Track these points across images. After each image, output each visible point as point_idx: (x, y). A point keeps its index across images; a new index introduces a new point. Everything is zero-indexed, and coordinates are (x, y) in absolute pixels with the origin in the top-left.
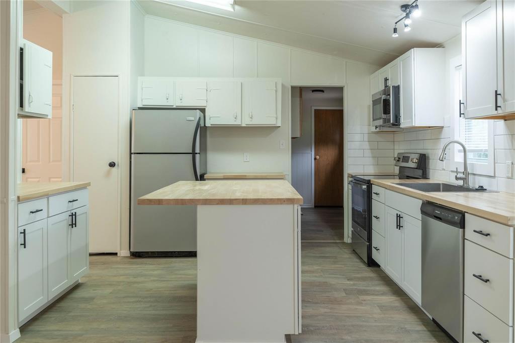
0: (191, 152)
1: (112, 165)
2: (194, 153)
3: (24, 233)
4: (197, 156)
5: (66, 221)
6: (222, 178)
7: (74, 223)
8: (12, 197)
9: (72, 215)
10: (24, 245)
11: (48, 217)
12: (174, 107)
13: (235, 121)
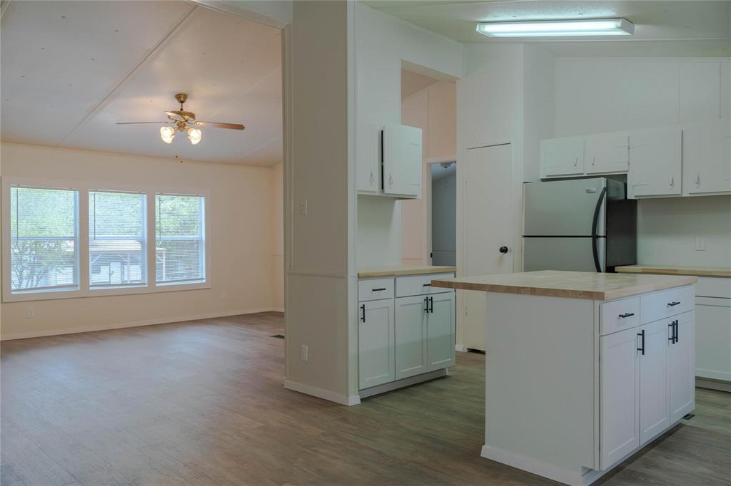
0: (591, 235)
1: (504, 250)
2: (595, 237)
3: (363, 307)
4: (602, 242)
5: (420, 305)
6: (641, 271)
7: (430, 307)
8: (352, 274)
9: (427, 300)
10: (364, 319)
11: (395, 297)
12: (585, 175)
13: (672, 189)
